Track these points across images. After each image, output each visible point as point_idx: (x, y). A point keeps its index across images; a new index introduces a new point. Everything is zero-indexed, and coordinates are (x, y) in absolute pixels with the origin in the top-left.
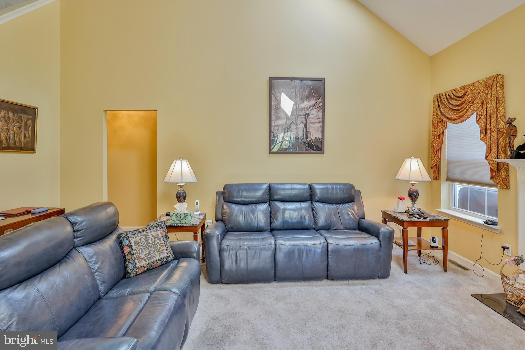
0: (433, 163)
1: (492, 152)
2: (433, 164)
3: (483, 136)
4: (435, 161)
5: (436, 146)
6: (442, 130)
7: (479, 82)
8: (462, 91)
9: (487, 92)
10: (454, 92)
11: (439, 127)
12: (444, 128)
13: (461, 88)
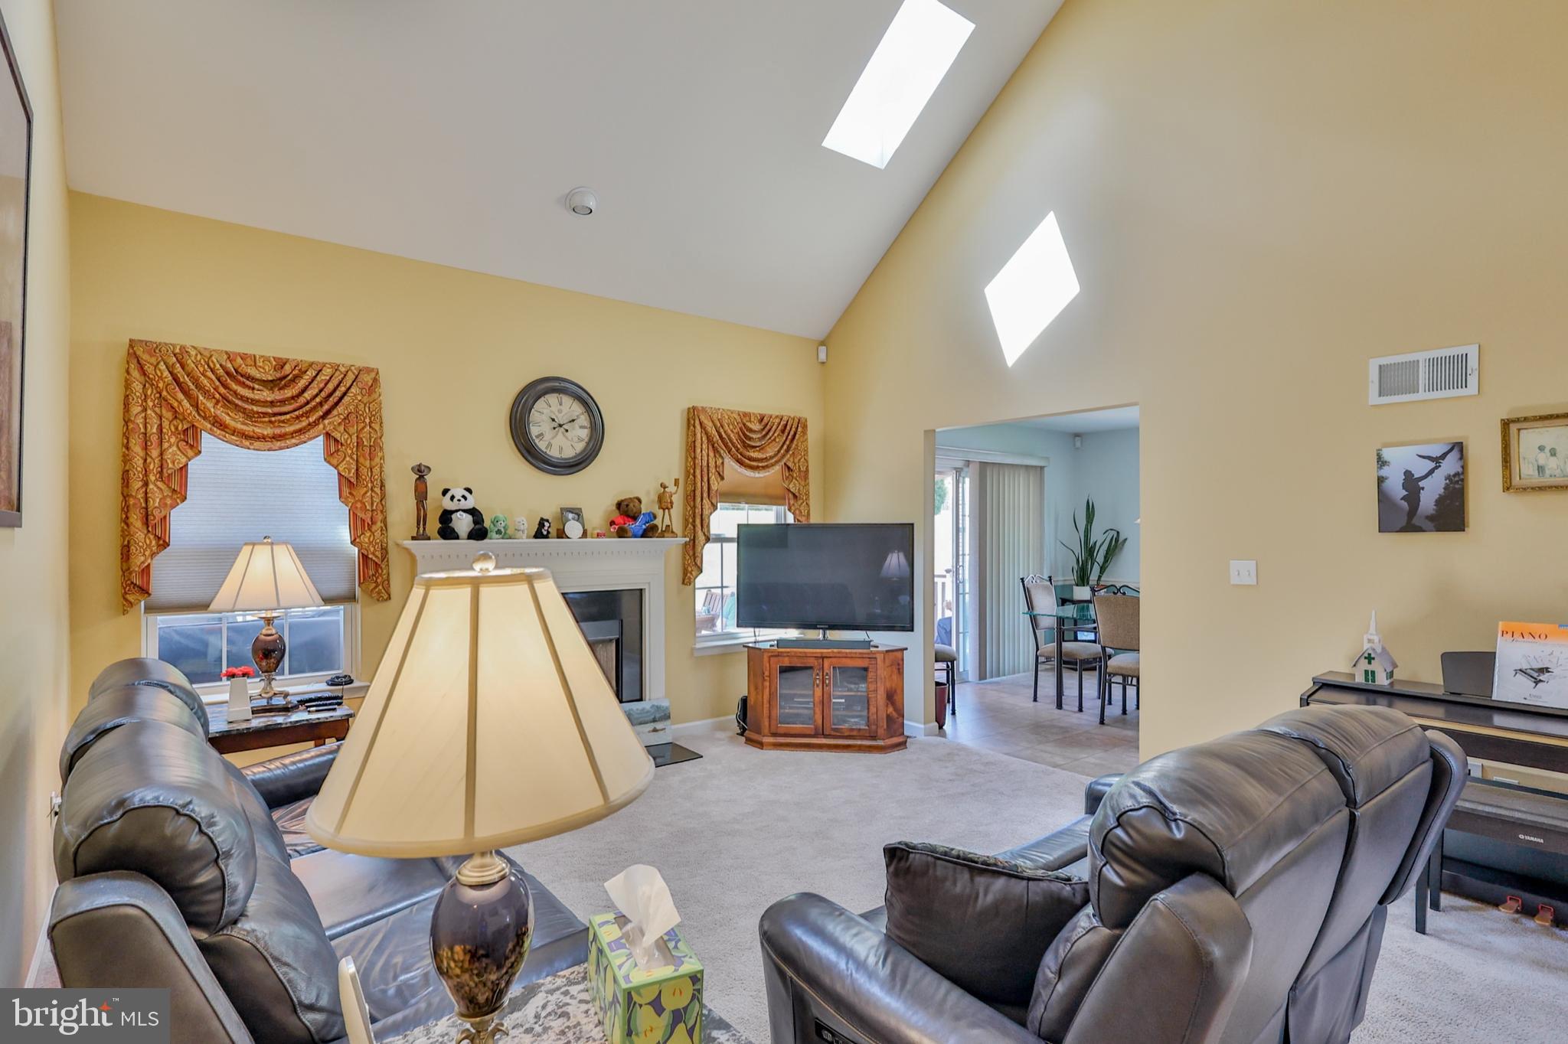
0: (142, 559)
1: (374, 528)
2: (143, 562)
3: (346, 491)
4: (147, 553)
5: (157, 505)
6: (184, 460)
7: (336, 368)
8: (267, 368)
9: (359, 398)
10: (239, 360)
11: (170, 447)
12: (190, 453)
13: (266, 359)
